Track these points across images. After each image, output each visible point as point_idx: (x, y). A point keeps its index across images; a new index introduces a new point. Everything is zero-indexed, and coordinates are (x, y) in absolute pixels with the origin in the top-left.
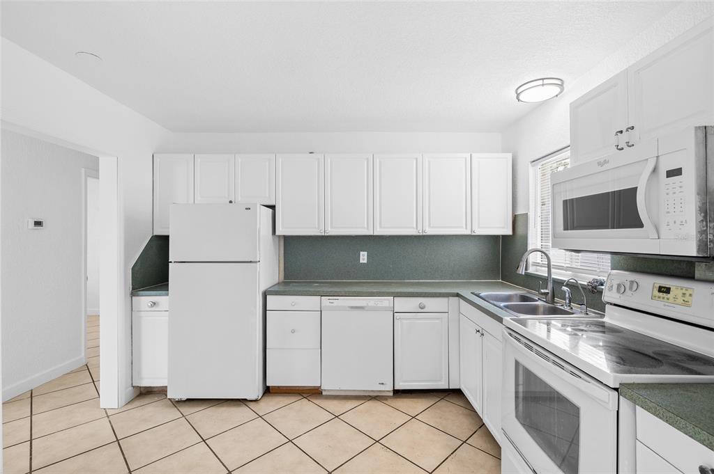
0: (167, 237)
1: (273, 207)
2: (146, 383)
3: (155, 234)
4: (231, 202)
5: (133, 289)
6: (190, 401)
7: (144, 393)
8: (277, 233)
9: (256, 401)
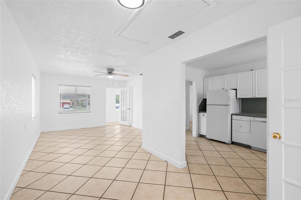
0: (206, 99)
1: (236, 90)
2: (201, 134)
3: (204, 98)
4: (223, 89)
5: (199, 111)
6: (211, 140)
7: (201, 136)
8: (237, 97)
9: (228, 144)
